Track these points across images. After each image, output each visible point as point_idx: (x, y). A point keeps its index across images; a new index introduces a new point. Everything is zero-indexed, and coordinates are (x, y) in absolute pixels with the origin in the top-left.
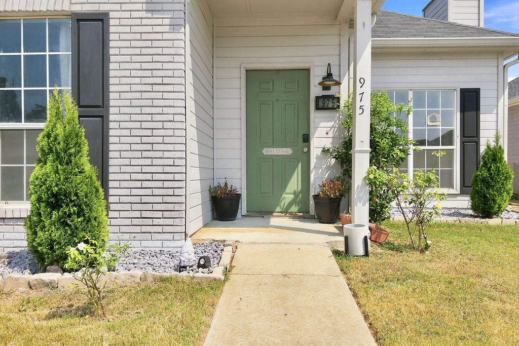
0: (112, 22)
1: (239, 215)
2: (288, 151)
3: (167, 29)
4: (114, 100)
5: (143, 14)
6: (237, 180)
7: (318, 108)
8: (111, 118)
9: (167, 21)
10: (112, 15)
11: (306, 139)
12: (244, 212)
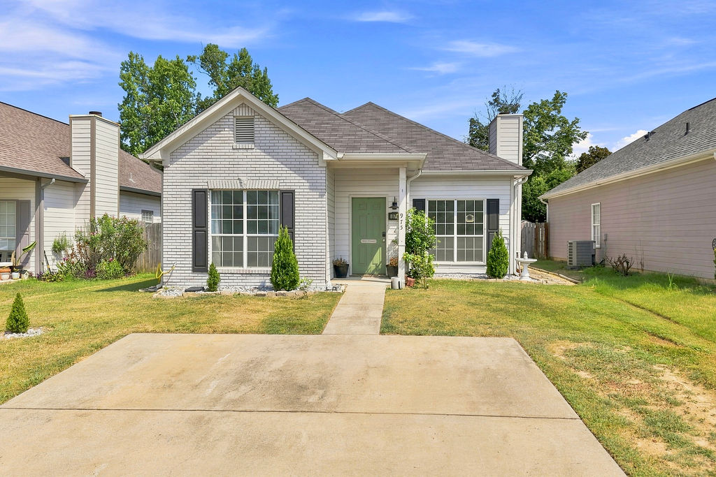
0: (296, 194)
1: (348, 276)
2: (374, 241)
3: (318, 196)
6: (347, 257)
7: (390, 219)
8: (296, 233)
10: (296, 191)
11: (384, 235)
12: (351, 274)
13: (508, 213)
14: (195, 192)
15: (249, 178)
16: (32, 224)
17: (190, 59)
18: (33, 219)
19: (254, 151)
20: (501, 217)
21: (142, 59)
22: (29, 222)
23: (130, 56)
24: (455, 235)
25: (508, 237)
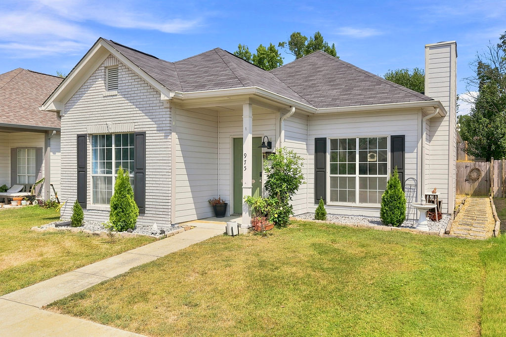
0: (147, 135)
3: (163, 137)
4: (148, 166)
5: (156, 132)
7: (264, 158)
8: (147, 173)
9: (163, 134)
10: (147, 132)
11: (261, 176)
12: (232, 213)
13: (415, 151)
14: (79, 136)
15: (114, 122)
16: (43, 165)
17: (281, 45)
18: (44, 162)
19: (118, 97)
20: (407, 155)
21: (248, 48)
22: (42, 163)
23: (239, 48)
24: (357, 175)
25: (415, 177)
